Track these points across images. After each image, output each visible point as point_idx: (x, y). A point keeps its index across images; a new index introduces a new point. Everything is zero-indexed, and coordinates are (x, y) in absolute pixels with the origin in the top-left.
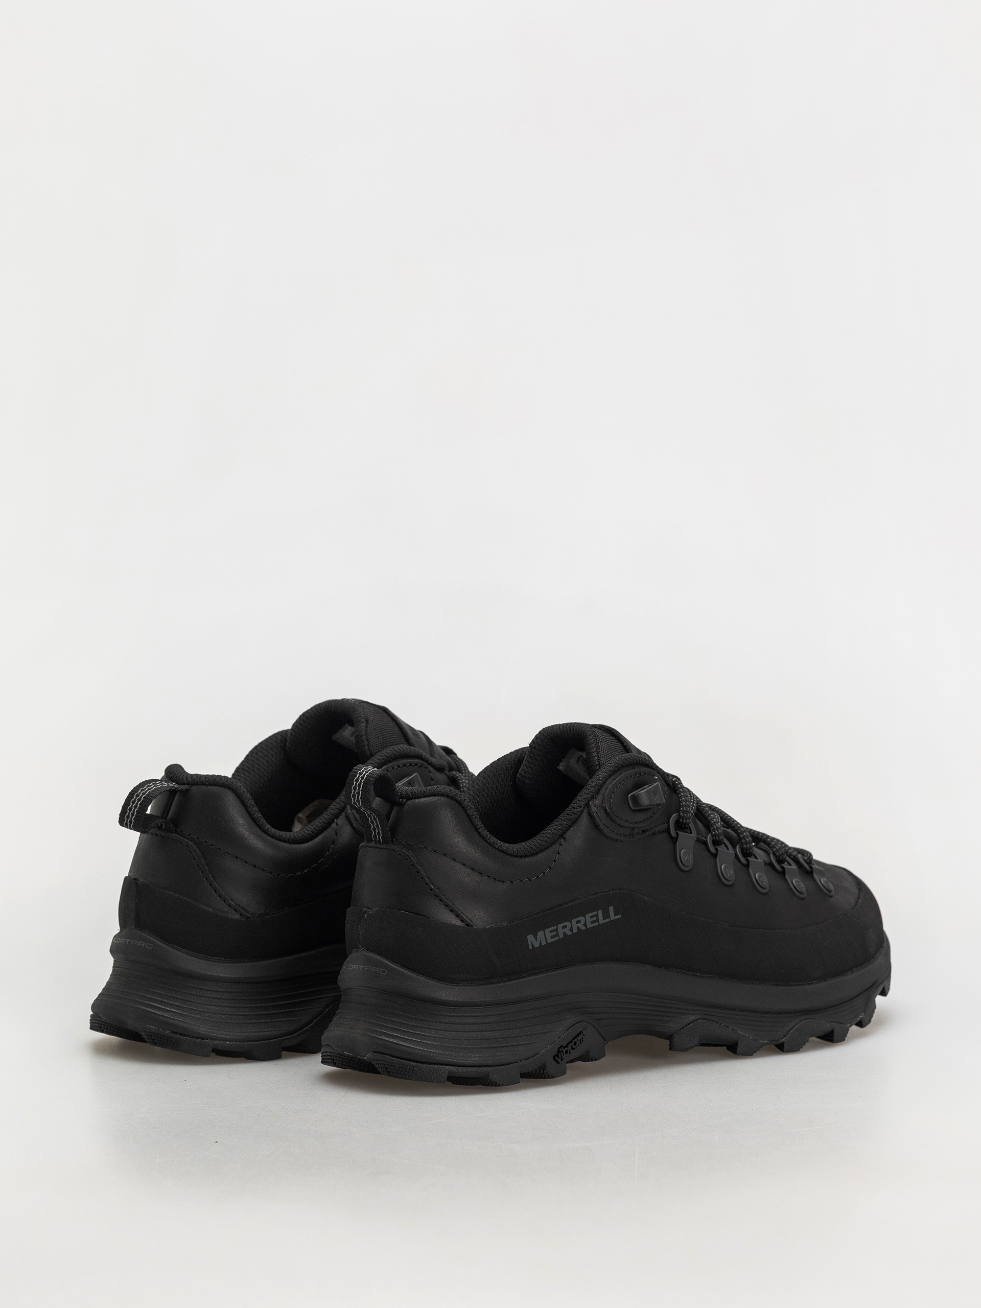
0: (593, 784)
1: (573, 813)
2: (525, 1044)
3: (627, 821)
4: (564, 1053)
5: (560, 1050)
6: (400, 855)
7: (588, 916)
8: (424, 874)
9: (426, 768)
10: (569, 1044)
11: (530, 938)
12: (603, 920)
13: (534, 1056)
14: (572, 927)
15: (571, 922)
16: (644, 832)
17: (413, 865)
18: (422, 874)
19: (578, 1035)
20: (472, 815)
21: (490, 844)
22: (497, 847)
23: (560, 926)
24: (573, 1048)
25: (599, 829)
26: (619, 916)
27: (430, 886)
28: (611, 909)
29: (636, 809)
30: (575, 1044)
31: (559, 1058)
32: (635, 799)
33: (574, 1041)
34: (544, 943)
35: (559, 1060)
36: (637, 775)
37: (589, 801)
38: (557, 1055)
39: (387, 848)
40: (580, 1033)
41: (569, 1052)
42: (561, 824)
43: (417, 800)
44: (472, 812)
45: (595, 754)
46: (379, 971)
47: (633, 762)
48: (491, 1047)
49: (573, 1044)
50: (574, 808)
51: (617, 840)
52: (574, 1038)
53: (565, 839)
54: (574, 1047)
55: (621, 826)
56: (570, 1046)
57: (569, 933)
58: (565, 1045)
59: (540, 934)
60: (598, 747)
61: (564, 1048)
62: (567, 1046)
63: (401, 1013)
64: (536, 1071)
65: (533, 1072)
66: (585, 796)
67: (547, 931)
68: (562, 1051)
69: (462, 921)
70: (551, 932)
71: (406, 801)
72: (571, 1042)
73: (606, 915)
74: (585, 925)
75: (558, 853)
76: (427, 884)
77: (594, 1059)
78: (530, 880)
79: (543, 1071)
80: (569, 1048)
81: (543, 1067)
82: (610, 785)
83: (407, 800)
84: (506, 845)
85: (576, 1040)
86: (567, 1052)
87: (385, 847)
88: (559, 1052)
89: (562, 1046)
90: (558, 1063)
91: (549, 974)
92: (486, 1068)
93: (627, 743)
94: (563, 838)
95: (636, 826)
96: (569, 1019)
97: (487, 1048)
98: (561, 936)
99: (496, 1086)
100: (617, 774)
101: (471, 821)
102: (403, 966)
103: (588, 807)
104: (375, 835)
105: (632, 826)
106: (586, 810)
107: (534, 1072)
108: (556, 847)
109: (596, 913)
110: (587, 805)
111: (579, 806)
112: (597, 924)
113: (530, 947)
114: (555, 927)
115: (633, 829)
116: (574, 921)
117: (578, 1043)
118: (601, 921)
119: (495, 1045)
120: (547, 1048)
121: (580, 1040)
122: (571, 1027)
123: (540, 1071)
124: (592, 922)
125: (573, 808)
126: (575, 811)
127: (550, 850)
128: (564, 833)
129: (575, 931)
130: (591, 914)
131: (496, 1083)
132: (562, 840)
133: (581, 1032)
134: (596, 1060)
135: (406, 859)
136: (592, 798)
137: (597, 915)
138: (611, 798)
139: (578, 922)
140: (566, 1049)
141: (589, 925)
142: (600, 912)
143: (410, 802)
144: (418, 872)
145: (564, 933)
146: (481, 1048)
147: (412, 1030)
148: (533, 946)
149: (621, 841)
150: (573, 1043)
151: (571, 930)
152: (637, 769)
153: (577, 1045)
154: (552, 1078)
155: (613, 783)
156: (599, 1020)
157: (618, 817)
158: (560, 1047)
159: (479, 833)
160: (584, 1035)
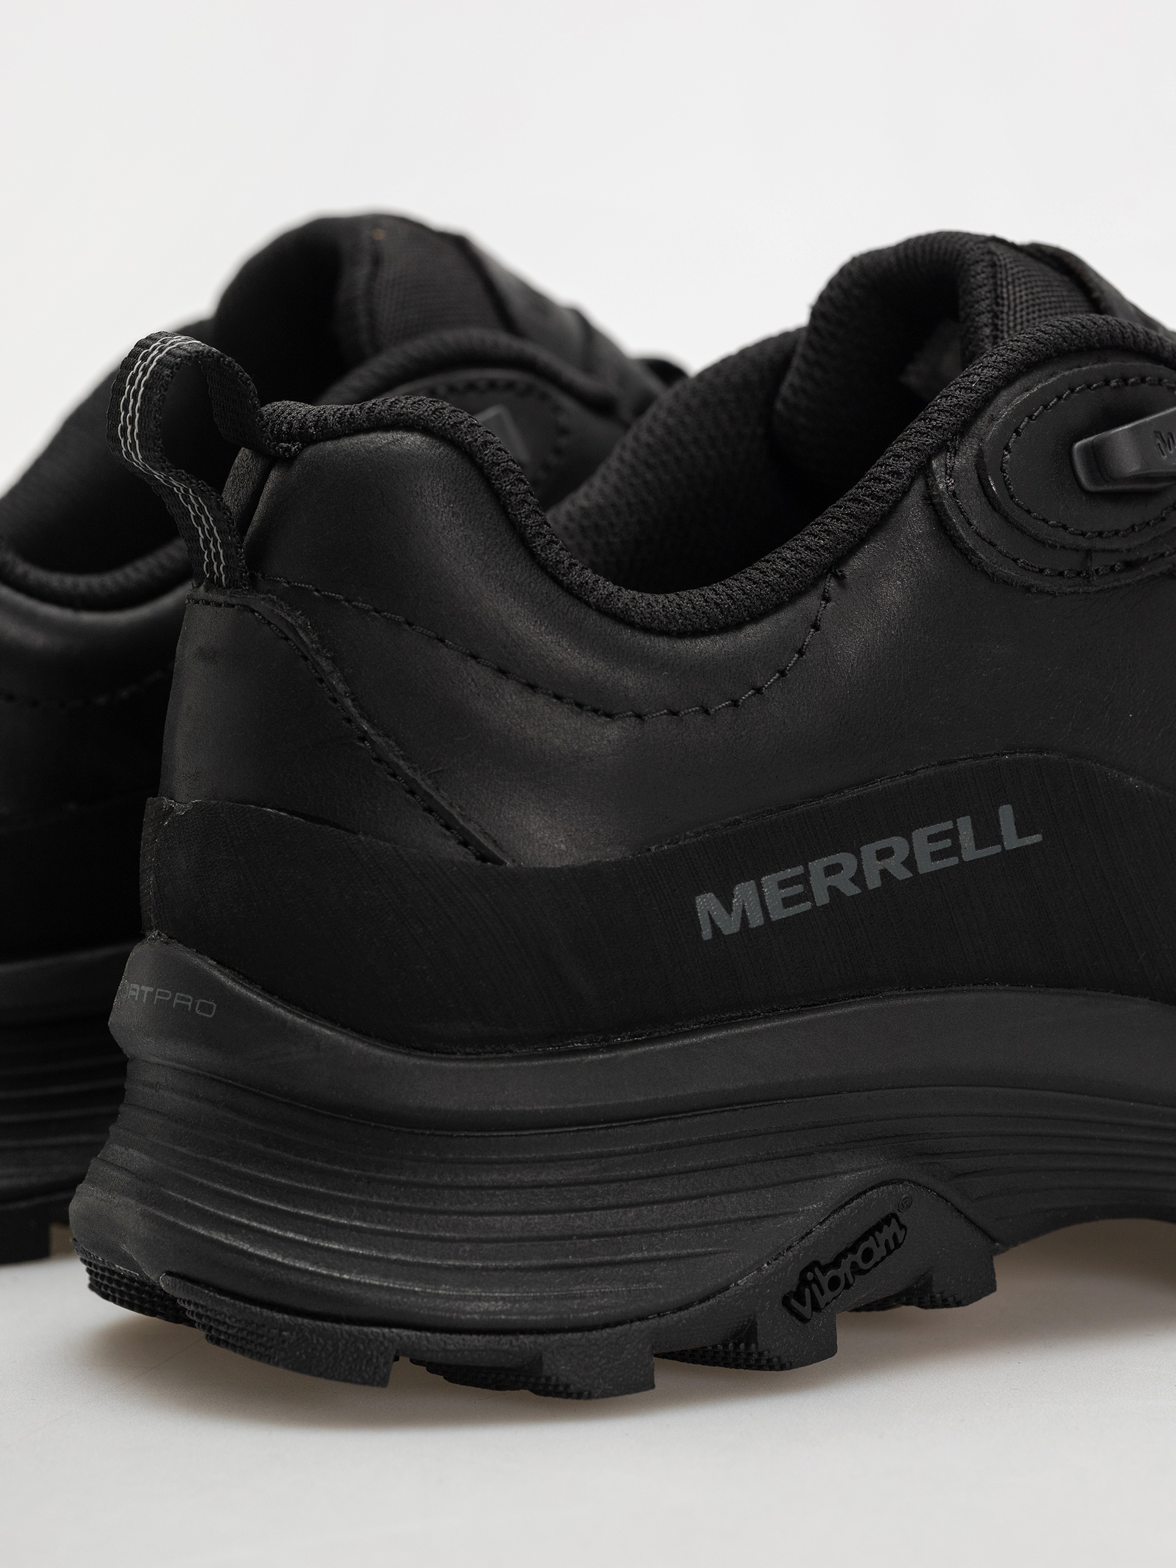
0: (945, 403)
1: (872, 495)
2: (679, 1258)
3: (1065, 527)
4: (826, 1288)
5: (810, 1276)
6: (269, 623)
7: (920, 835)
8: (341, 687)
9: (544, 397)
10: (842, 1255)
11: (706, 904)
12: (978, 847)
13: (708, 1298)
14: (860, 865)
15: (858, 854)
16: (1129, 565)
17: (306, 659)
18: (333, 689)
19: (878, 1227)
20: (511, 493)
21: (568, 590)
22: (592, 600)
23: (817, 867)
24: (856, 1270)
25: (960, 550)
26: (1037, 838)
27: (359, 728)
28: (1006, 814)
29: (1101, 488)
30: (868, 1255)
31: (803, 1304)
32: (1096, 457)
33: (863, 1246)
34: (756, 920)
35: (806, 1310)
36: (1113, 383)
37: (929, 459)
38: (799, 1296)
39: (234, 601)
40: (887, 1220)
41: (843, 1284)
42: (828, 532)
43: (329, 445)
44: (513, 484)
45: (985, 318)
46: (194, 1005)
47: (1099, 341)
48: (553, 1268)
49: (858, 1257)
50: (878, 479)
51: (1028, 589)
52: (864, 1237)
53: (841, 579)
54: (863, 1266)
55: (1043, 543)
56: (846, 1263)
57: (852, 890)
58: (828, 1261)
59: (744, 893)
60: (997, 299)
61: (824, 1269)
62: (836, 1263)
63: (260, 1147)
64: (725, 1346)
65: (714, 1347)
66: (916, 441)
67: (769, 881)
68: (816, 1281)
69: (465, 844)
70: (783, 884)
71: (301, 450)
72: (853, 1249)
73: (987, 833)
74: (910, 863)
75: (816, 627)
76: (349, 721)
77: (950, 1299)
78: (707, 712)
79: (747, 1346)
80: (843, 1271)
81: (747, 1333)
82: (1005, 406)
83: (304, 447)
84: (627, 594)
85: (870, 1243)
86: (834, 1283)
87: (228, 600)
88: (803, 1282)
89: (816, 1263)
90: (803, 1320)
91: (777, 1023)
92: (532, 1338)
93: (1102, 292)
94: (835, 575)
95: (1099, 544)
96: (845, 1173)
97: (545, 1269)
98: (822, 898)
99: (569, 1396)
100: (1037, 375)
101: (506, 514)
102: (269, 990)
103: (927, 477)
104: (210, 564)
105: (1084, 543)
106: (919, 486)
107: (720, 1347)
108: (811, 602)
109: (948, 825)
110: (923, 470)
111: (893, 473)
112: (953, 861)
113: (707, 934)
114: (799, 870)
115: (1089, 553)
116: (869, 851)
117: (879, 1252)
118: (970, 852)
119: (571, 1259)
120: (759, 1270)
121: (887, 1244)
122: (852, 1200)
123: (736, 1345)
124: (936, 856)
125: (875, 479)
126: (878, 488)
127: (785, 616)
128: (843, 559)
129: (874, 882)
130: (934, 829)
131: (567, 1386)
132: (831, 584)
133: (894, 1216)
134: (959, 1304)
135: (287, 639)
136: (941, 448)
137: (953, 834)
138: (1007, 448)
139: (885, 854)
140: (831, 1273)
141: (925, 866)
142: (965, 826)
143: (310, 452)
144: (321, 681)
145: (833, 891)
146: (518, 1269)
147: (287, 1203)
148: (716, 929)
149: (1041, 592)
150: (860, 1252)
151: (859, 878)
152: (1112, 365)
153: (876, 1258)
154: (783, 1367)
155: (1018, 401)
156: (965, 1174)
157: (1029, 512)
158: (810, 1268)
159: (532, 555)
160: (902, 1227)
